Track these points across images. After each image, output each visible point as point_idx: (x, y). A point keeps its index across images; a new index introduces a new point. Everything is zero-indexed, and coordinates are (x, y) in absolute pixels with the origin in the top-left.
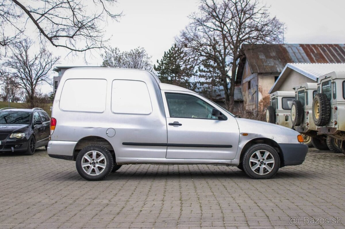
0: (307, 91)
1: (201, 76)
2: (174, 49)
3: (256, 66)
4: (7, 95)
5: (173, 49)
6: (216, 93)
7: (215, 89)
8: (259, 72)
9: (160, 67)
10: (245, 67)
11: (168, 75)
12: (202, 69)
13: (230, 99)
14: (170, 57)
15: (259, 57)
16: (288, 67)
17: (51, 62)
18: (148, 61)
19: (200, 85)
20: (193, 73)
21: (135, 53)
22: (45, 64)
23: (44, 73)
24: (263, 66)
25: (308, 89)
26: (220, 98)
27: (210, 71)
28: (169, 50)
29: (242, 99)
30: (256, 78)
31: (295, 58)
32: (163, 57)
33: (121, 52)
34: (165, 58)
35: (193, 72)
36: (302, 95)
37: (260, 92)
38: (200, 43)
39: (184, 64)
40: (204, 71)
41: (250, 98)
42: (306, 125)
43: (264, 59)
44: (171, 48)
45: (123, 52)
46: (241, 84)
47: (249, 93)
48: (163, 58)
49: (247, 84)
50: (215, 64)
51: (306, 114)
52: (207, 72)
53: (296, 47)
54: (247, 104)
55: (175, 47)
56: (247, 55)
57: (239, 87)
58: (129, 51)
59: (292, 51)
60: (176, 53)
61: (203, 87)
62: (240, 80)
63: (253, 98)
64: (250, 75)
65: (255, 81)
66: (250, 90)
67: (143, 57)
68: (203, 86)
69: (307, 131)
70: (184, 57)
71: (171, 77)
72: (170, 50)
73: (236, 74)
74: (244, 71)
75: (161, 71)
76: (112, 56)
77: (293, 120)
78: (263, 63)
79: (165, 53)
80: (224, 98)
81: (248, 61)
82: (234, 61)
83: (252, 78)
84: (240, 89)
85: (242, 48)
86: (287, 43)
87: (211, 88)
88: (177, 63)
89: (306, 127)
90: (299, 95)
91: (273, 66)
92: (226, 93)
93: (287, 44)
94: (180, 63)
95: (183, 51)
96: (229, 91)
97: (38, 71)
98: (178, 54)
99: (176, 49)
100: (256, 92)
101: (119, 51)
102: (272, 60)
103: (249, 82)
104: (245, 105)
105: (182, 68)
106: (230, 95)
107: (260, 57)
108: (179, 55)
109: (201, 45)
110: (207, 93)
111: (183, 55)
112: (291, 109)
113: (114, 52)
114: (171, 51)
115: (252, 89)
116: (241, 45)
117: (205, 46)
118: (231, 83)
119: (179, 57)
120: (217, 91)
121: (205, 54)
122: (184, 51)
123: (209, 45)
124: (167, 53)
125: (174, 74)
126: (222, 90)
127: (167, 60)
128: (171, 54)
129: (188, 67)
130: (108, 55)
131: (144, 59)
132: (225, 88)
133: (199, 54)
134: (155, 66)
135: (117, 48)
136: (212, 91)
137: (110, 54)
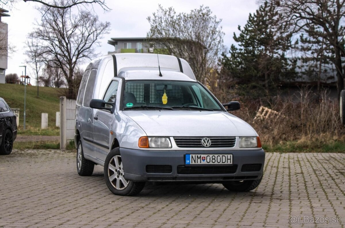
1: (303, 49)
2: (264, 10)
4: (50, 77)
5: (262, 10)
6: (327, 75)
7: (326, 68)
9: (243, 37)
11: (254, 48)
12: (306, 39)
14: (258, 22)
17: (96, 30)
18: (216, 27)
19: (303, 62)
21: (197, 15)
22: (88, 35)
23: (87, 46)
26: (333, 81)
27: (318, 42)
32: (248, 22)
33: (177, 14)
34: (250, 23)
39: (279, 32)
40: (309, 42)
44: (260, 8)
52: (313, 42)
55: (266, 7)
60: (266, 15)
61: (307, 66)
68: (308, 64)
71: (259, 50)
72: (257, 11)
75: (244, 42)
76: (165, 19)
79: (250, 15)
87: (318, 66)
88: (268, 30)
92: (339, 74)
94: (273, 30)
95: (277, 12)
96: (343, 71)
97: (80, 43)
98: (269, 16)
99: (267, 9)
101: (175, 13)
105: (275, 38)
106: (344, 77)
108: (270, 19)
109: (303, 3)
110: (313, 74)
111: (278, 19)
113: (168, 13)
114: (260, 12)
119: (270, 21)
120: (329, 71)
121: (308, 16)
122: (279, 12)
124: (253, 16)
125: (263, 46)
127: (253, 26)
128: (259, 17)
129: (284, 35)
130: (157, 18)
131: (211, 24)
132: (337, 67)
133: (298, 15)
134: (235, 34)
135: (171, 9)
136: (320, 72)
137: (161, 18)
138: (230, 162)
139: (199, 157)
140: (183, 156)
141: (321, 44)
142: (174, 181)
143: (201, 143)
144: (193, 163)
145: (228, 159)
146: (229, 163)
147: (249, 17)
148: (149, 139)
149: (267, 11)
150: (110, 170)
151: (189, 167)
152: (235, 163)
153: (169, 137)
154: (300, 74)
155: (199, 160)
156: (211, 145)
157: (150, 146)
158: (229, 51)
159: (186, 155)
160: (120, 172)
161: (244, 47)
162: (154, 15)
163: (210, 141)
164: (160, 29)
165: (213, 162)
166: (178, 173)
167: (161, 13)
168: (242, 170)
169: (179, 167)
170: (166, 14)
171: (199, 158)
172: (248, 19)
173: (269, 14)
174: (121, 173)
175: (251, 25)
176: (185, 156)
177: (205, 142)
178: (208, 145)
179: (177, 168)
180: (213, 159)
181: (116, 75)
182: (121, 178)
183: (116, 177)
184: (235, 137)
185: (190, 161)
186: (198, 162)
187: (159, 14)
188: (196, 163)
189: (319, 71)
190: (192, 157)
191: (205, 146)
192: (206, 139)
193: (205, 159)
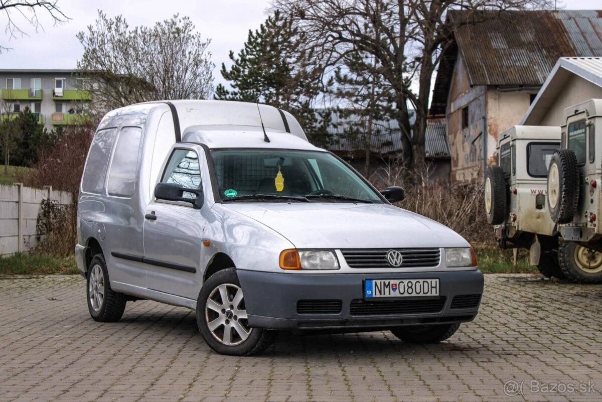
0: (592, 121)
1: (340, 94)
2: (274, 24)
3: (481, 67)
5: (270, 24)
6: (381, 138)
7: (379, 127)
8: (489, 83)
9: (238, 71)
10: (455, 71)
11: (258, 90)
12: (345, 76)
13: (415, 152)
14: (263, 45)
15: (490, 43)
16: (562, 66)
18: (200, 53)
19: (341, 117)
20: (320, 85)
21: (167, 31)
24: (502, 67)
25: (594, 117)
26: (390, 150)
27: (365, 82)
28: (262, 25)
29: (445, 154)
30: (482, 98)
31: (586, 46)
32: (246, 45)
33: (131, 28)
34: (251, 47)
35: (322, 83)
36: (580, 134)
37: (491, 134)
38: (339, 7)
39: (299, 63)
40: (351, 82)
41: (468, 150)
42: (589, 219)
43: (504, 50)
44: (267, 21)
45: (137, 28)
46: (446, 115)
47: (465, 136)
48: (244, 47)
49: (460, 114)
50: (377, 62)
51: (588, 188)
52: (358, 83)
53: (588, 19)
54: (460, 167)
55: (277, 19)
56: (459, 40)
57: (440, 122)
58: (151, 26)
59: (577, 30)
60: (278, 34)
61: (348, 123)
62: (444, 105)
63: (473, 151)
64: (467, 91)
65: (480, 106)
66: (466, 130)
67: (187, 42)
68: (348, 120)
69: (591, 237)
70: (298, 43)
71: (266, 95)
73: (432, 87)
74: (452, 81)
75: (240, 81)
76: (109, 38)
77: (553, 206)
78: (500, 59)
79: (251, 33)
80: (400, 151)
81: (462, 54)
82: (424, 54)
83: (472, 99)
84: (444, 128)
85: (448, 20)
86: (564, 9)
87: (367, 124)
88: (281, 60)
89: (589, 225)
90: (571, 134)
91: (527, 68)
92: (405, 138)
93: (564, 12)
94: (288, 60)
95: (296, 29)
96: (412, 132)
98: (283, 35)
99: (280, 23)
100: (480, 134)
101: (127, 26)
102: (523, 51)
103: (465, 110)
104: (453, 169)
105: (293, 74)
106: (414, 144)
107: (494, 44)
108: (285, 40)
109: (342, 13)
110: (357, 138)
112: (546, 176)
113: (113, 27)
114: (266, 28)
115: (471, 126)
116: (445, 13)
117: (351, 16)
118: (418, 111)
119: (285, 44)
120: (383, 132)
121: (349, 37)
122: (299, 30)
123: (361, 14)
124: (254, 34)
125: (273, 87)
126: (396, 130)
127: (255, 53)
128: (266, 37)
129: (309, 69)
130: (96, 35)
131: (190, 48)
132: (402, 126)
133: (336, 35)
134: (224, 67)
135: (120, 19)
136: (369, 133)
137: (103, 34)
138: (436, 293)
139: (387, 284)
140: (360, 283)
141: (370, 85)
142: (342, 326)
143: (386, 260)
144: (378, 295)
145: (432, 287)
146: (434, 294)
147: (249, 36)
148: (300, 254)
149: (279, 27)
150: (210, 310)
151: (369, 302)
152: (443, 294)
153: (332, 250)
154: (335, 138)
155: (387, 290)
156: (403, 262)
157: (302, 266)
158: (214, 95)
159: (367, 282)
160: (232, 313)
161: (240, 89)
162: (90, 28)
163: (400, 256)
164: (99, 54)
165: (409, 293)
166: (352, 313)
167: (103, 25)
168: (453, 306)
169: (354, 303)
170: (110, 28)
171: (387, 287)
172: (247, 41)
173: (282, 32)
174: (234, 314)
175: (252, 51)
176: (364, 283)
177: (393, 258)
178: (398, 262)
179: (351, 304)
180: (409, 287)
181: (178, 139)
182: (233, 324)
183: (223, 323)
184: (438, 248)
185: (372, 292)
186: (386, 293)
187: (100, 28)
188: (383, 296)
189: (367, 133)
190: (376, 285)
191: (394, 265)
192: (394, 253)
193: (396, 289)
